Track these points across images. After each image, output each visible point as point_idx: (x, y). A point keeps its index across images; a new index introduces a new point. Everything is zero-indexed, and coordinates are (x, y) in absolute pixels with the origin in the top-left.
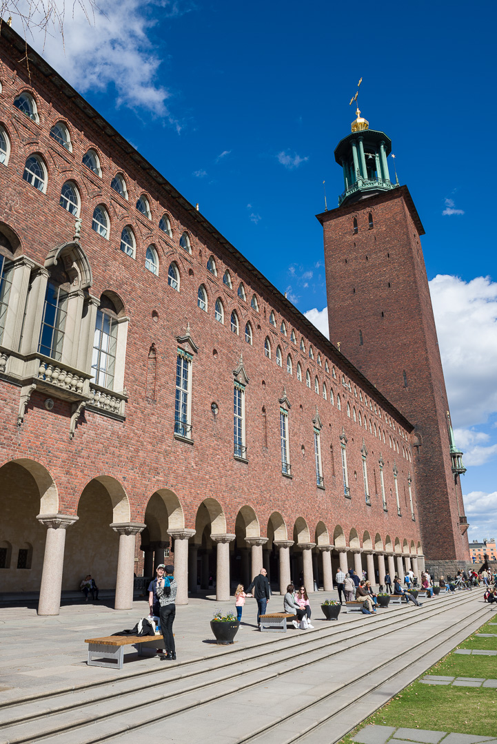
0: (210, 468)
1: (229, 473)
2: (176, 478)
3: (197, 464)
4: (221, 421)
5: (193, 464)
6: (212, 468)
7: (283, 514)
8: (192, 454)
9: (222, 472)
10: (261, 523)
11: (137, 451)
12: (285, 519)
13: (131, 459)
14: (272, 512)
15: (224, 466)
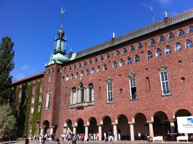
0: (120, 107)
1: (128, 105)
2: (108, 112)
3: (115, 107)
4: (124, 93)
5: (113, 107)
6: (121, 106)
8: (113, 105)
9: (125, 106)
10: (147, 116)
11: (98, 110)
13: (96, 112)
15: (126, 104)
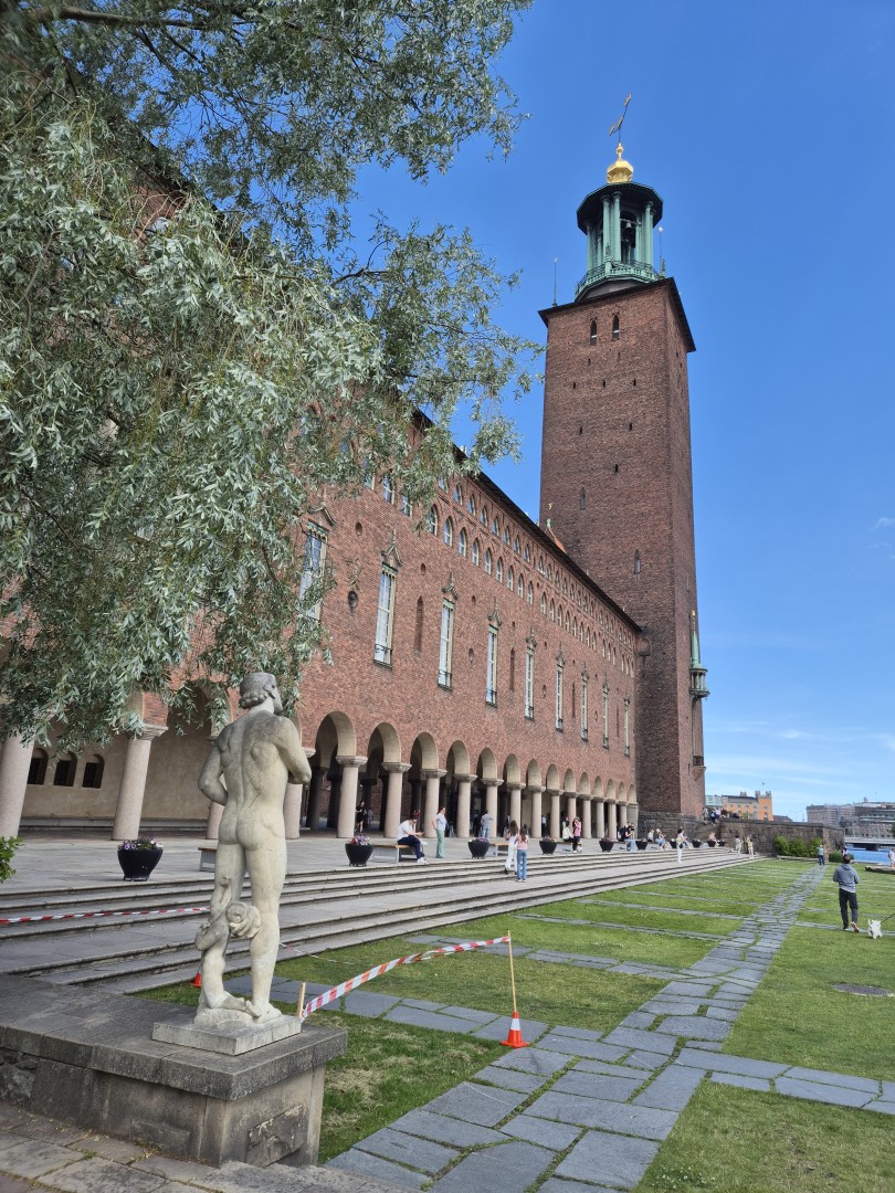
0: (340, 674)
1: (365, 681)
4: (360, 616)
7: (434, 736)
10: (404, 746)
12: (438, 742)
14: (420, 732)
15: (360, 672)
